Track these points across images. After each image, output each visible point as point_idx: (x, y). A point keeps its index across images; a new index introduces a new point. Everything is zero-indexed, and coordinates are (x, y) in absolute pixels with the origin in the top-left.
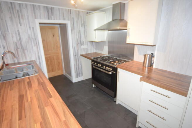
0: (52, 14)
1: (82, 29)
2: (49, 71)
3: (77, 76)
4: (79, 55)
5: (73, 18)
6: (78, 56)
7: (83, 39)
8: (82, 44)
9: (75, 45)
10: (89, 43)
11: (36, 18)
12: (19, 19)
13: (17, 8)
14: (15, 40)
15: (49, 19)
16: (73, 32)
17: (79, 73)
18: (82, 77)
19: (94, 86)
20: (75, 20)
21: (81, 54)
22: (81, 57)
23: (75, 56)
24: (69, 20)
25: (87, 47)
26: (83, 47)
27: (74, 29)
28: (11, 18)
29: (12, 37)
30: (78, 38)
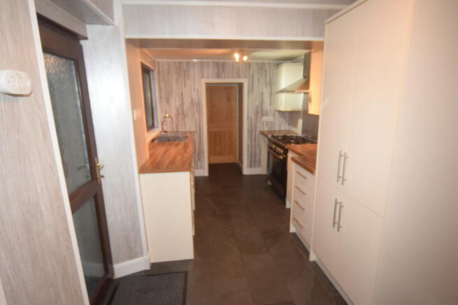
0: (223, 70)
1: (266, 91)
2: (210, 154)
3: (251, 165)
4: (258, 132)
5: (253, 75)
6: (255, 133)
7: (267, 106)
8: (264, 114)
9: (252, 116)
10: (277, 114)
11: (202, 77)
12: (185, 79)
13: (185, 67)
14: (177, 104)
15: (218, 78)
16: (251, 95)
17: (255, 161)
18: (260, 169)
19: (269, 183)
20: (256, 76)
21: (261, 130)
22: (261, 135)
23: (250, 132)
24: (245, 77)
25: (272, 120)
26: (265, 119)
27: (253, 90)
28: (177, 80)
29: (175, 100)
30: (257, 103)
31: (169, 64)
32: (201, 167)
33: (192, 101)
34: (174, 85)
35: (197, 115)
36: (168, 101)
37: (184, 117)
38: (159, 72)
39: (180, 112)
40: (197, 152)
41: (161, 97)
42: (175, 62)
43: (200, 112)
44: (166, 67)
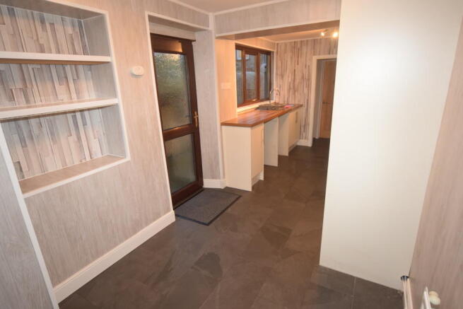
11: (314, 55)
12: (298, 57)
13: (299, 45)
14: (290, 80)
28: (291, 58)
29: (288, 77)
31: (286, 45)
32: (305, 138)
33: (303, 77)
34: (289, 63)
35: (306, 91)
36: (282, 76)
37: (295, 91)
38: (277, 53)
39: (292, 86)
40: (304, 124)
41: (277, 74)
42: (291, 43)
43: (309, 87)
44: (283, 48)
